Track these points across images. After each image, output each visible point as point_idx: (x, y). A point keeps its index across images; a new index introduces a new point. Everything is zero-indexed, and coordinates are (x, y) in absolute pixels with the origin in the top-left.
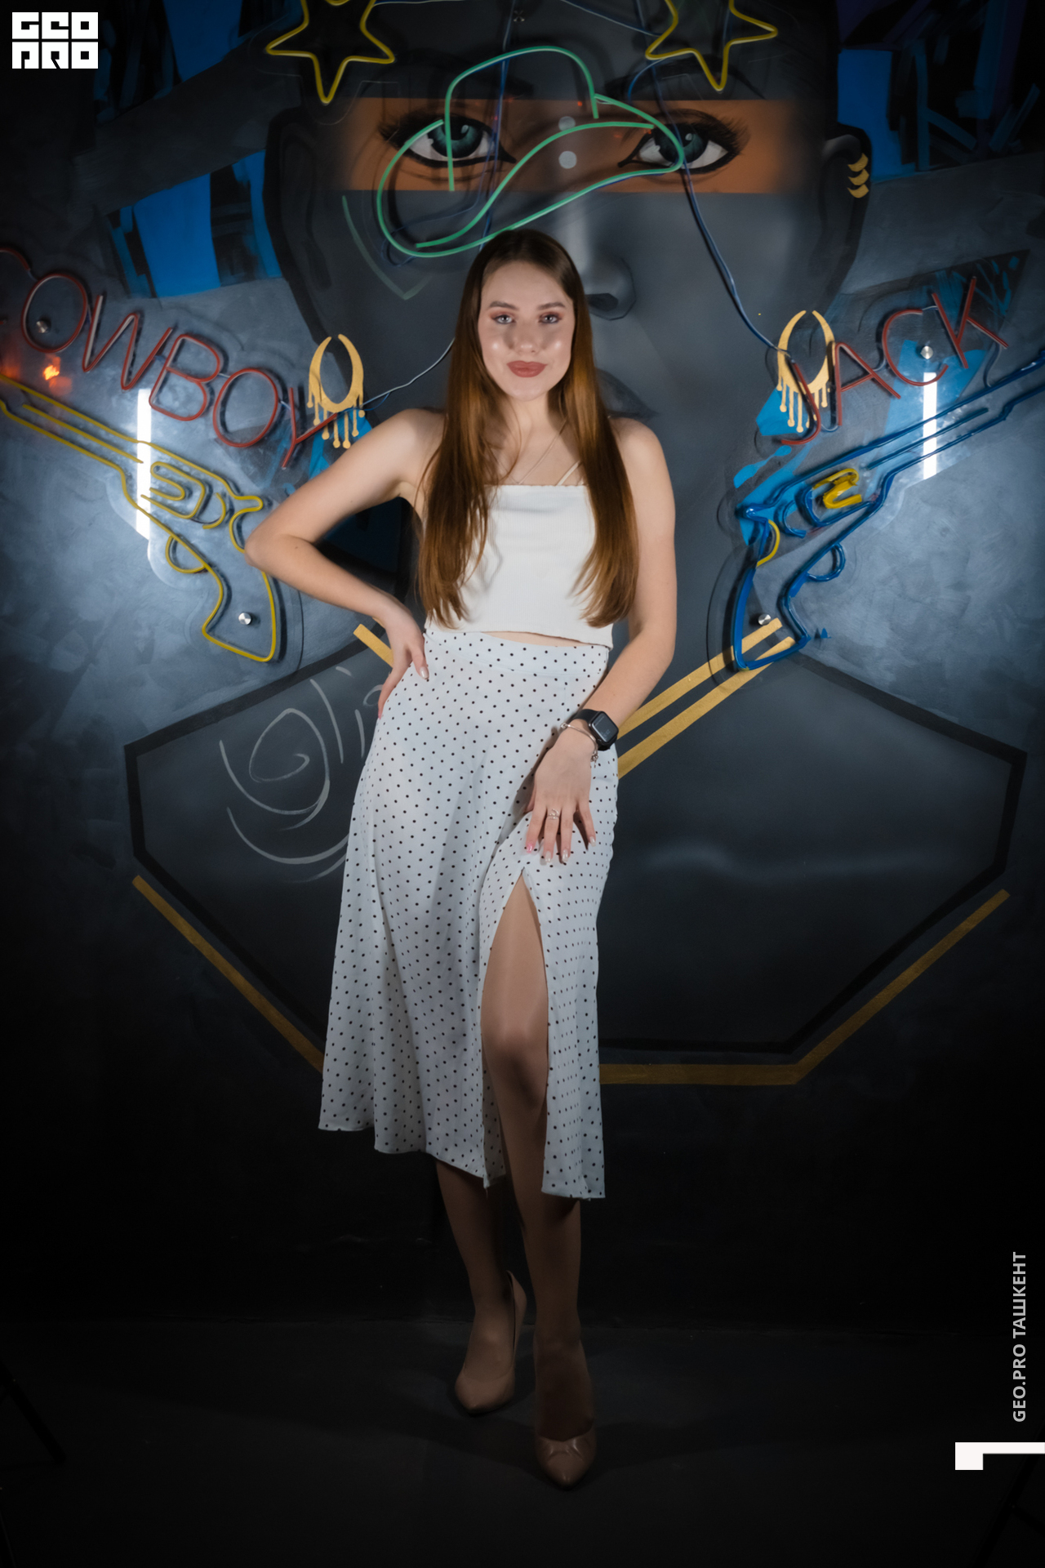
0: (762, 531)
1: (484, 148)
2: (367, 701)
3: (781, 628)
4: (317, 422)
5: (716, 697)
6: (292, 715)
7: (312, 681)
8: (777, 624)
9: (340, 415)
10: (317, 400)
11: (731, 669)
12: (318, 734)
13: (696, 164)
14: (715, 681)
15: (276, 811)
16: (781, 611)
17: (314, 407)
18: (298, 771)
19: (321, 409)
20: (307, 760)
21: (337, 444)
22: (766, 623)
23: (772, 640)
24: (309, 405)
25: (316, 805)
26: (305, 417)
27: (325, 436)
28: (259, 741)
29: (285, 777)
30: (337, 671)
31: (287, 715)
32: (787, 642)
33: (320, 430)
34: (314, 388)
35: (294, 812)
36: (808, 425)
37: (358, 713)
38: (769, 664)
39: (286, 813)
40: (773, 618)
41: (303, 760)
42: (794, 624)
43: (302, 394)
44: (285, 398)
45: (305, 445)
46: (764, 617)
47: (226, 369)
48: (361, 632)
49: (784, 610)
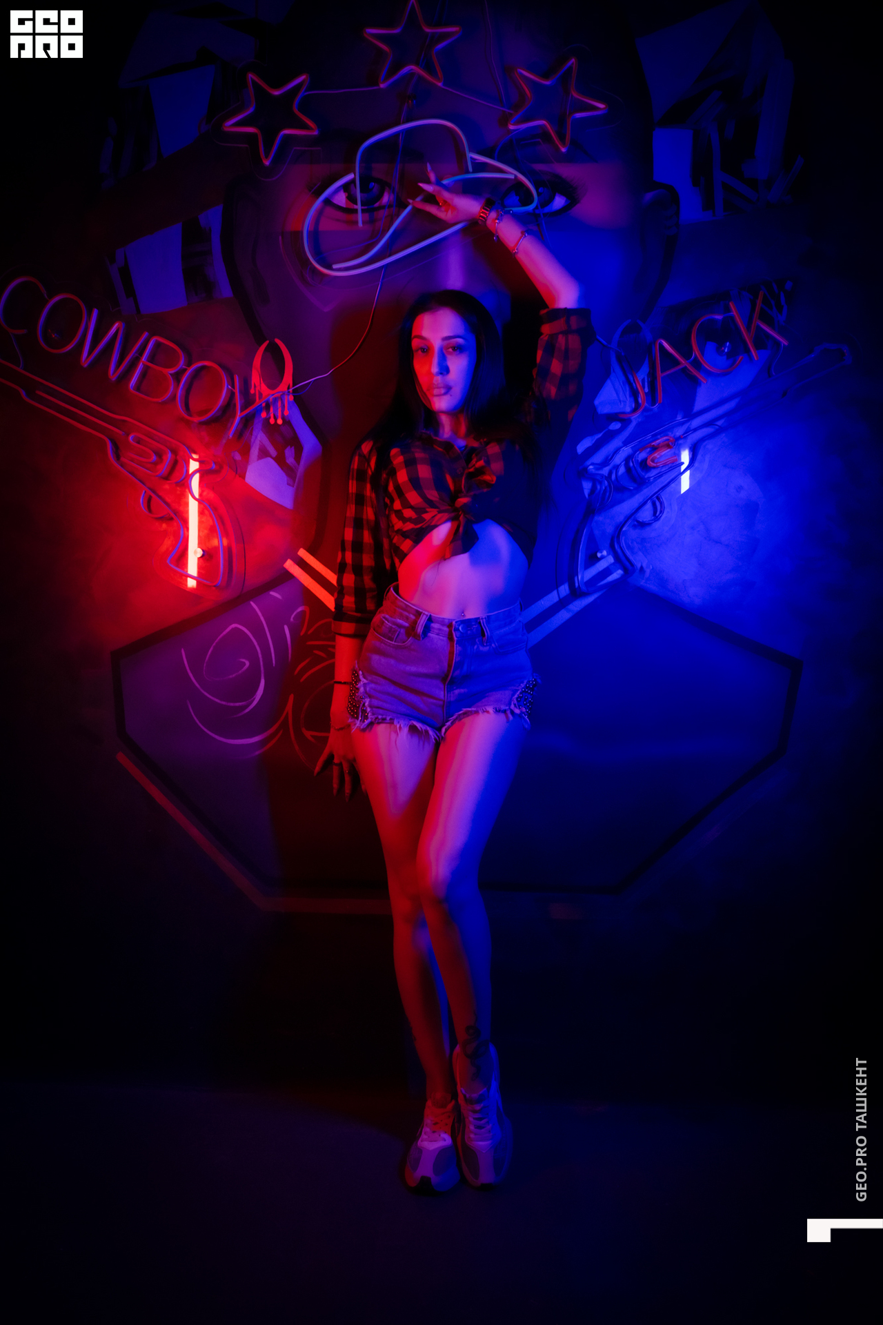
0: (599, 487)
1: (385, 199)
2: (294, 618)
3: (613, 564)
4: (258, 402)
5: (563, 616)
6: (236, 628)
7: (252, 603)
8: (611, 560)
9: (275, 400)
10: (258, 388)
11: (576, 594)
12: (256, 643)
13: (547, 210)
14: (562, 604)
15: (224, 703)
16: (612, 550)
17: (255, 394)
18: (240, 672)
19: (261, 395)
20: (247, 663)
21: (272, 421)
22: (603, 557)
23: (607, 572)
24: (252, 391)
25: (254, 699)
26: (248, 399)
27: (264, 415)
28: (211, 649)
29: (231, 677)
30: (271, 595)
31: (233, 629)
32: (617, 574)
33: (259, 410)
34: (256, 378)
35: (237, 704)
36: (633, 405)
37: (286, 628)
38: (605, 590)
39: (232, 704)
40: (608, 554)
41: (244, 664)
42: (623, 558)
43: (246, 383)
44: (233, 386)
45: (247, 422)
46: (601, 553)
47: (189, 364)
48: (290, 565)
49: (617, 546)
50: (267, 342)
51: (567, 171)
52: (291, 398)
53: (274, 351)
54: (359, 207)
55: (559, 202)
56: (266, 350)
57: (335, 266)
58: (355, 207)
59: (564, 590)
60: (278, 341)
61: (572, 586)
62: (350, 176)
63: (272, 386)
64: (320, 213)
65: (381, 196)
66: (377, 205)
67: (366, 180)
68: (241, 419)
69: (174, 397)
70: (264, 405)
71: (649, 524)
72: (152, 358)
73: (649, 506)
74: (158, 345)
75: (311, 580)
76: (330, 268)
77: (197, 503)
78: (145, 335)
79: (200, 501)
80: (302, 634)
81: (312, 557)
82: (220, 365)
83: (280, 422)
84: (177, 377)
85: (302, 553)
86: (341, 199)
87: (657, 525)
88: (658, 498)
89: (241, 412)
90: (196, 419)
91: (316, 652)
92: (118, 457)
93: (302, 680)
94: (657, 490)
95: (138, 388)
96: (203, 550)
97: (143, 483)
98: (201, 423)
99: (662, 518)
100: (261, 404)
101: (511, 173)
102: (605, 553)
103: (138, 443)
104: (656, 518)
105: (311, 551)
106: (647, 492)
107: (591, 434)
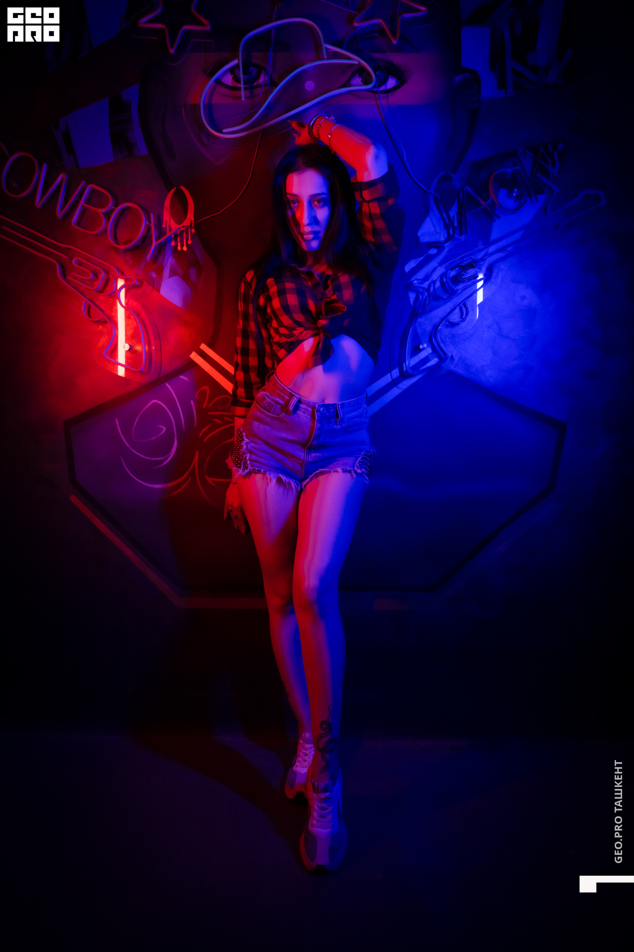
0: (421, 297)
1: (262, 79)
2: (198, 395)
3: (431, 354)
4: (168, 234)
5: (395, 392)
6: (156, 403)
7: (167, 384)
8: (430, 350)
9: (181, 232)
10: (168, 224)
11: (404, 376)
12: (170, 414)
13: (383, 88)
14: (394, 383)
15: (148, 458)
16: (430, 343)
17: (166, 227)
18: (159, 435)
19: (170, 229)
20: (164, 429)
21: (179, 248)
22: (424, 349)
23: (426, 360)
24: (164, 226)
25: (170, 455)
26: (161, 232)
27: (173, 244)
28: (137, 419)
29: (152, 439)
30: (180, 378)
31: (153, 403)
32: (434, 361)
33: (169, 240)
34: (166, 216)
35: (158, 459)
36: (446, 236)
37: (192, 402)
38: (424, 373)
39: (153, 459)
40: (428, 346)
41: (162, 429)
42: (438, 349)
43: (159, 220)
44: (150, 222)
45: (161, 248)
46: (423, 345)
47: (116, 206)
48: (194, 356)
49: (434, 340)
50: (175, 188)
51: (397, 59)
52: (193, 231)
53: (179, 195)
54: (242, 86)
55: (391, 83)
56: (174, 194)
57: (224, 131)
58: (239, 85)
59: (396, 373)
60: (183, 188)
61: (401, 370)
62: (235, 62)
63: (179, 222)
64: (213, 91)
65: (258, 77)
66: (255, 84)
67: (247, 65)
68: (156, 246)
69: (105, 231)
70: (173, 236)
71: (458, 324)
72: (88, 201)
73: (457, 310)
74: (93, 191)
75: (210, 367)
76: (221, 132)
77: (124, 309)
78: (83, 183)
79: (127, 308)
80: (204, 406)
81: (211, 350)
82: (139, 206)
83: (185, 248)
84: (108, 215)
85: (203, 347)
86: (229, 80)
87: (463, 325)
88: (464, 305)
89: (156, 241)
90: (122, 247)
91: (214, 420)
92: (65, 276)
93: (205, 441)
94: (463, 299)
95: (79, 224)
96: (130, 346)
97: (85, 296)
98: (126, 250)
99: (467, 319)
100: (171, 235)
101: (356, 60)
102: (425, 345)
103: (80, 265)
104: (463, 319)
105: (210, 345)
106: (457, 300)
107: (415, 257)
